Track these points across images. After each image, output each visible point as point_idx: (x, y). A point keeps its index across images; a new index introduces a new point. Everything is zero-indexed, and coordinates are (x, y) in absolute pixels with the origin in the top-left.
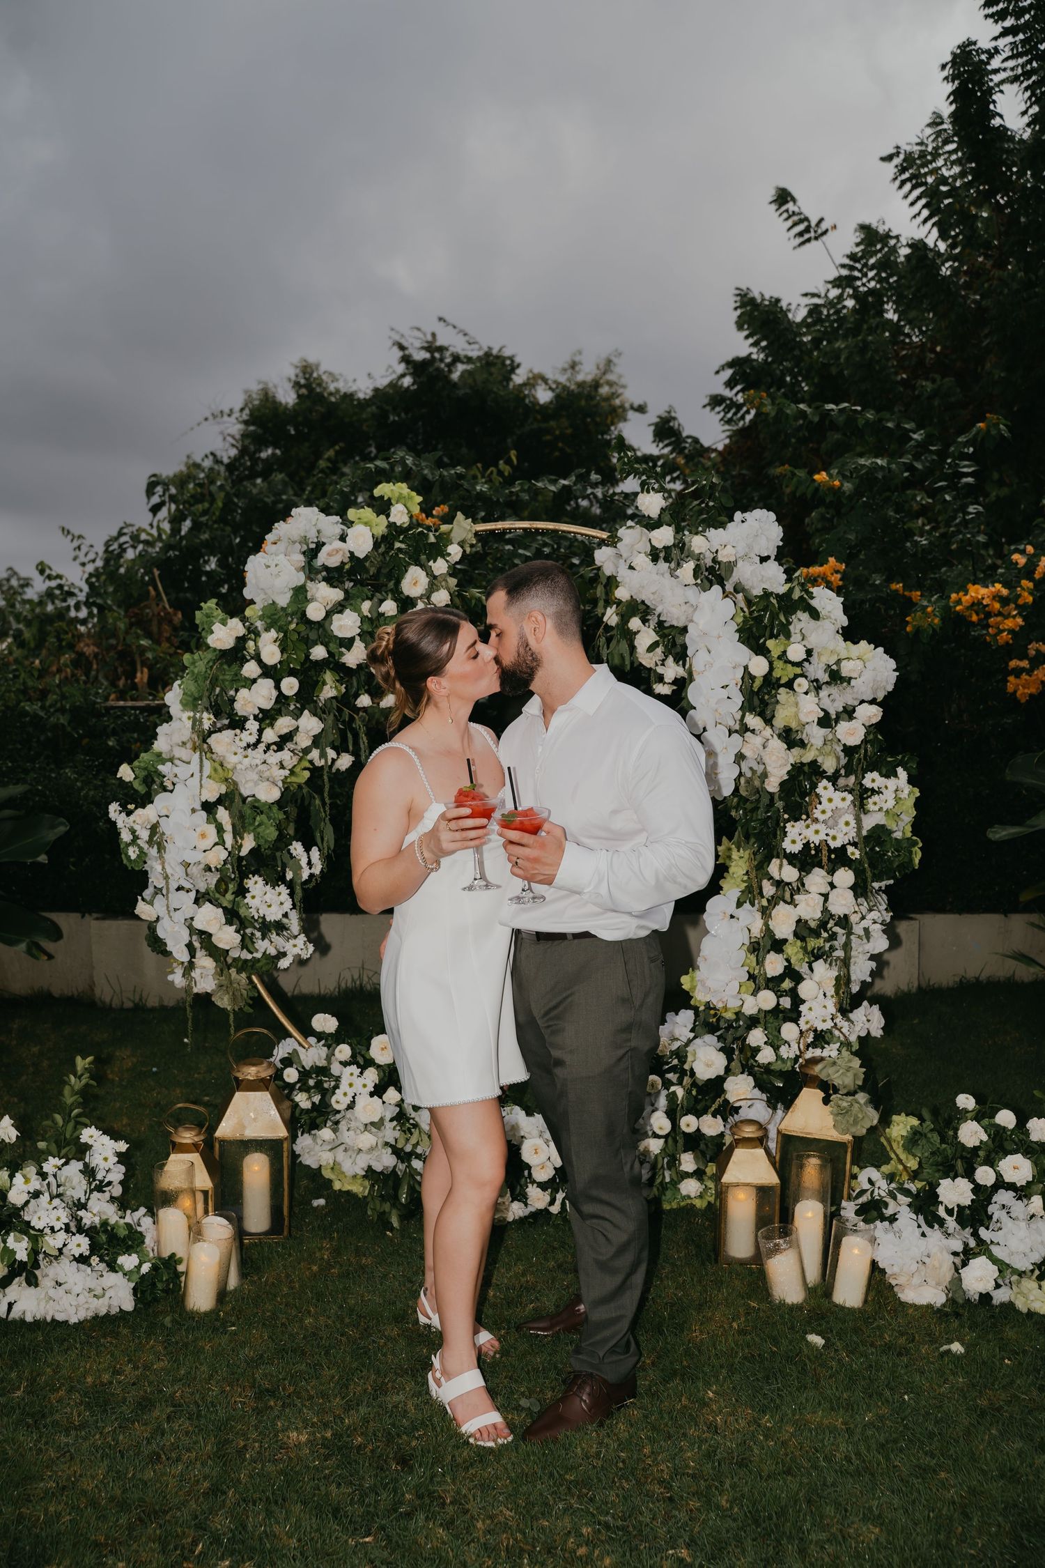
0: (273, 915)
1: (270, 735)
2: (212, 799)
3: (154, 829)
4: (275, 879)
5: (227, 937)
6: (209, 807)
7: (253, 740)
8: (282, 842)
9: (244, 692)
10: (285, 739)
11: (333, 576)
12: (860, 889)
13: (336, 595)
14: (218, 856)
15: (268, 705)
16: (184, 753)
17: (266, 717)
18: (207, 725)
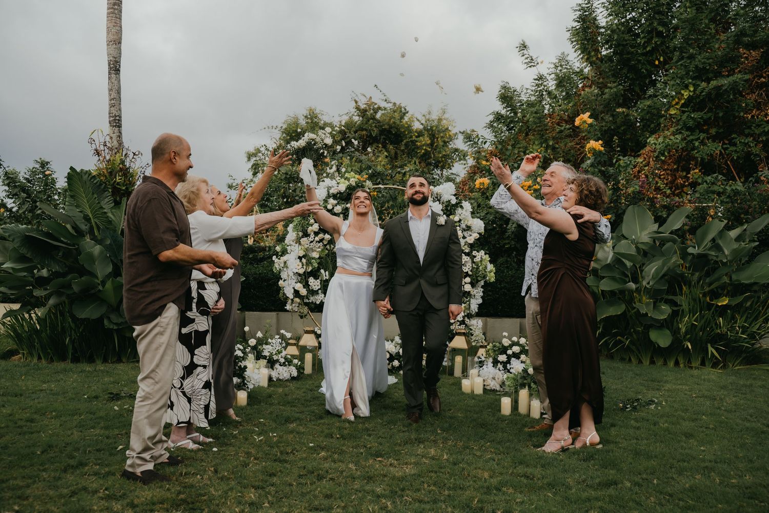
0: (316, 288)
1: (317, 239)
2: (301, 256)
3: (285, 263)
4: (316, 278)
5: (303, 292)
6: (300, 258)
7: (312, 240)
8: (319, 269)
9: (310, 228)
10: (321, 240)
11: (334, 196)
12: (473, 284)
13: (335, 202)
14: (301, 271)
15: (317, 230)
16: (294, 244)
17: (316, 234)
18: (300, 235)
